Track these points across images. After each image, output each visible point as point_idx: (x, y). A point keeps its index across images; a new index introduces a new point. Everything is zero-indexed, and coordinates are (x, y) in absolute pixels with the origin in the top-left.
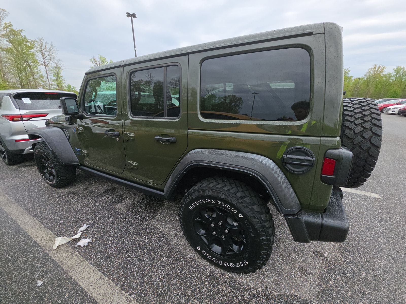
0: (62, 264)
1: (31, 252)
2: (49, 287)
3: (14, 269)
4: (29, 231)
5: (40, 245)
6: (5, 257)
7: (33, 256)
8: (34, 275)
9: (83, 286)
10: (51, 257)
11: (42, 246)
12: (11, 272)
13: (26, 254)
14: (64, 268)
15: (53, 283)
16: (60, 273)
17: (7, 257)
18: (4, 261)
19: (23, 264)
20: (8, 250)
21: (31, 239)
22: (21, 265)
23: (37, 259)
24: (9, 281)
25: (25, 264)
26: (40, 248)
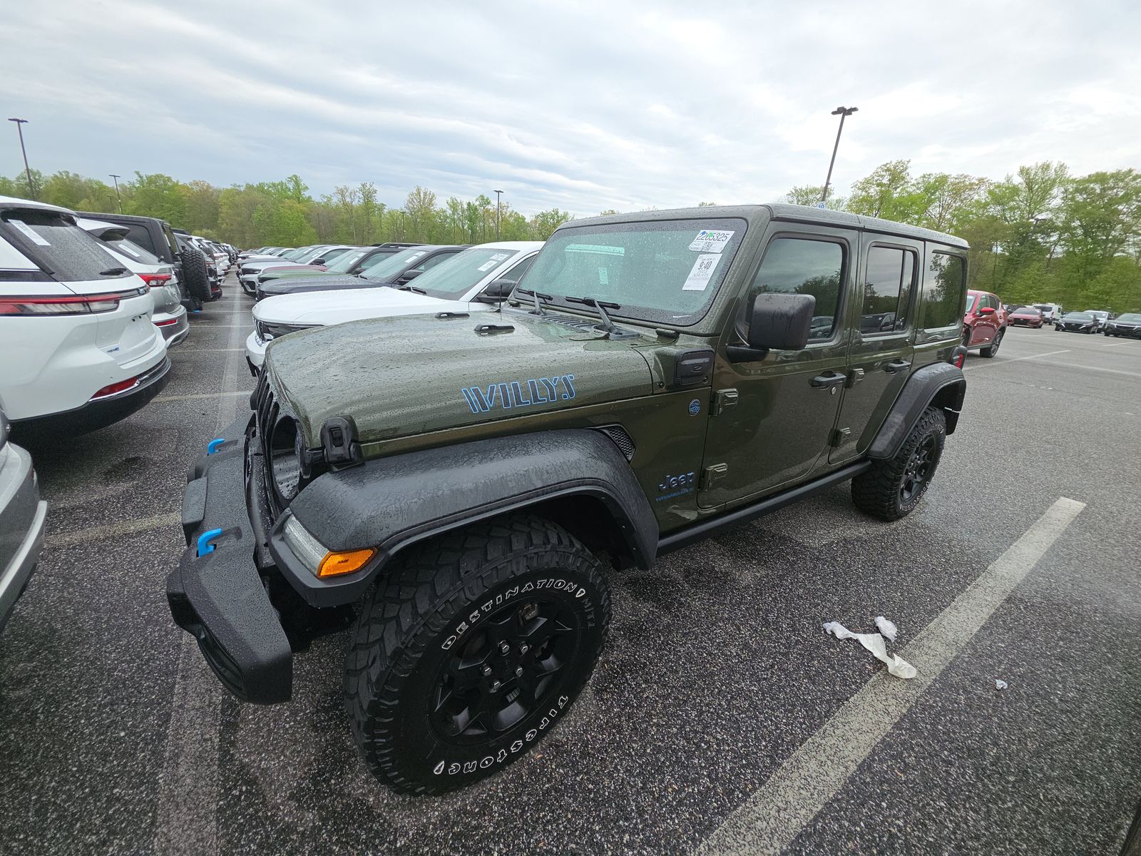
0: (946, 659)
1: (931, 724)
2: (1000, 670)
3: (996, 744)
4: (852, 758)
5: (904, 711)
6: (973, 785)
7: (945, 716)
8: (989, 699)
9: (978, 628)
10: (935, 680)
11: (907, 705)
12: (1005, 749)
13: (944, 733)
14: (954, 655)
15: (990, 665)
16: (967, 660)
17: (970, 778)
18: (986, 780)
19: (971, 729)
20: (946, 790)
21: (888, 739)
22: (976, 733)
23: (949, 706)
24: (1029, 744)
25: (969, 725)
26: (916, 707)
